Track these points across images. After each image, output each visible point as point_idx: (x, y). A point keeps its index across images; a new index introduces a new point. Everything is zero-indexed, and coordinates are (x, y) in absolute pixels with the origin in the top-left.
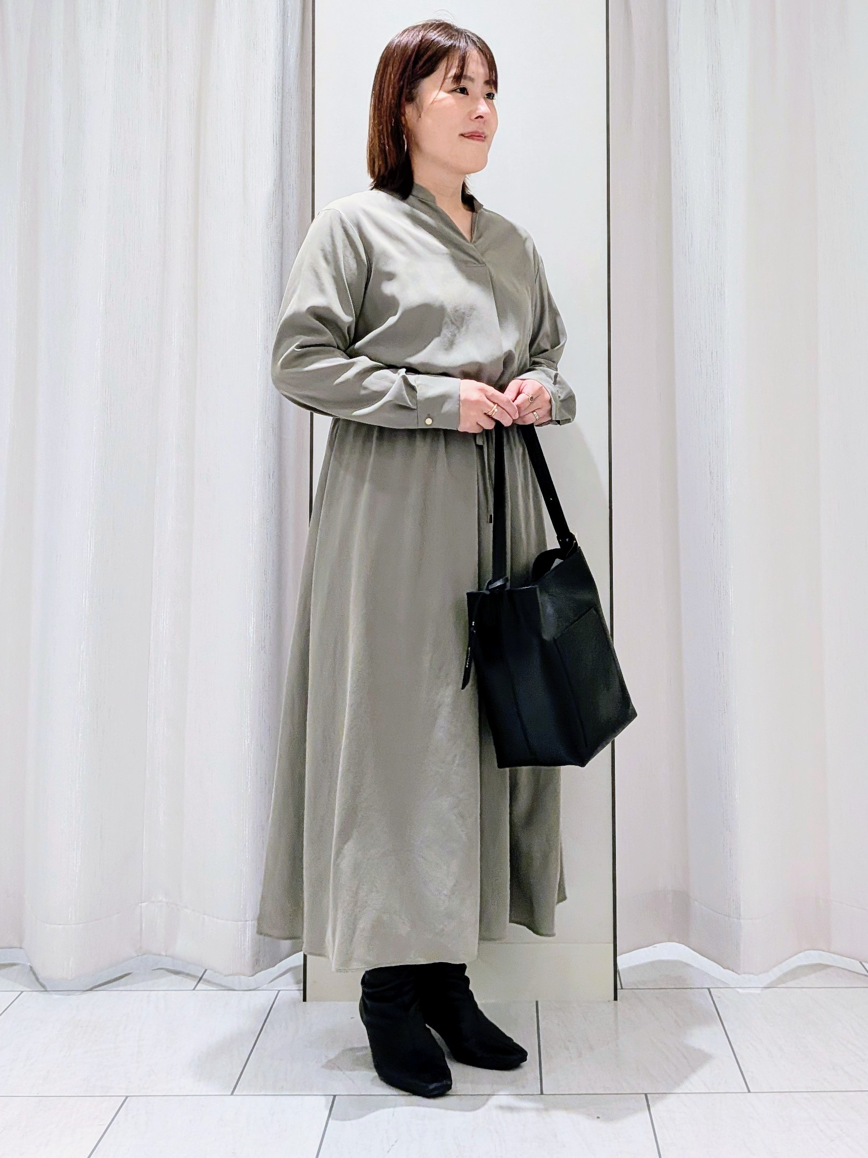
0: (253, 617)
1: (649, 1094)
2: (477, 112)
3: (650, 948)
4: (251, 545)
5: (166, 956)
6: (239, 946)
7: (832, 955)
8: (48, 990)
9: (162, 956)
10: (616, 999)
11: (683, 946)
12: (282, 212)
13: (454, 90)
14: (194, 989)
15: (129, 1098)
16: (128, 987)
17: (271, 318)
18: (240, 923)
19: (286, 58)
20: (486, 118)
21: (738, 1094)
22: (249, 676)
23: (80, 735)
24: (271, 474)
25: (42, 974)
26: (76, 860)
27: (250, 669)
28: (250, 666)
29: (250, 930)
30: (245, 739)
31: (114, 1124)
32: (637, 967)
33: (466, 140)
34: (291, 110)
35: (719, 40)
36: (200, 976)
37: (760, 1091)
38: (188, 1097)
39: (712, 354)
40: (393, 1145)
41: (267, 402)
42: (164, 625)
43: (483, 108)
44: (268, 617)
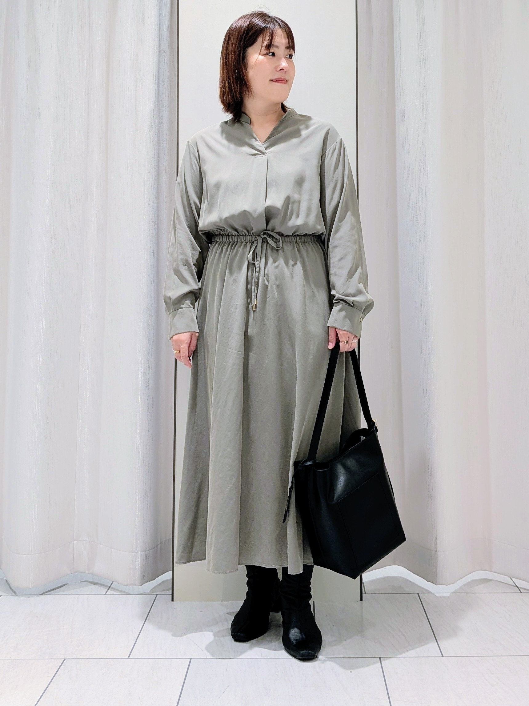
0: (141, 368)
1: (382, 657)
2: (280, 66)
3: (383, 569)
5: (89, 573)
6: (133, 568)
7: (493, 573)
8: (17, 594)
9: (87, 573)
10: (361, 600)
11: (403, 568)
12: (159, 122)
13: (267, 54)
14: (105, 594)
15: (66, 660)
16: (65, 593)
17: (152, 186)
18: (134, 553)
19: (161, 28)
20: (286, 69)
21: (436, 658)
22: (139, 403)
23: (37, 439)
24: (152, 281)
25: (13, 585)
26: (34, 515)
28: (140, 398)
29: (139, 558)
30: (136, 442)
31: (57, 676)
32: (375, 580)
33: (274, 83)
34: (165, 60)
35: (425, 17)
36: (109, 585)
37: (449, 656)
38: (102, 659)
39: (420, 208)
40: (226, 689)
41: (150, 237)
42: (87, 372)
43: (284, 64)
44: (151, 368)
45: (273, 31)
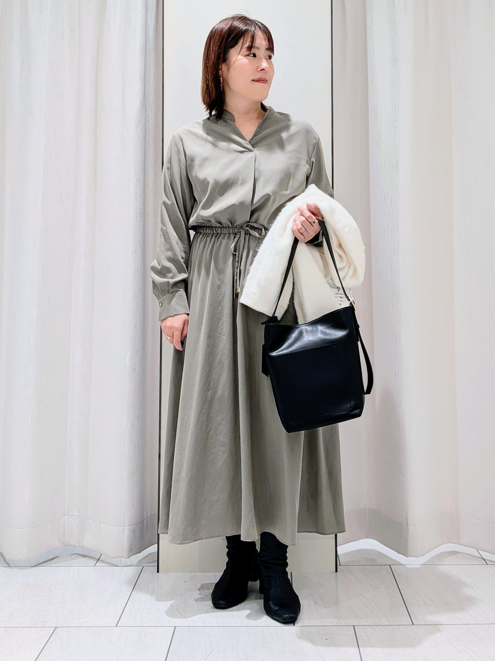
0: (129, 352)
1: (355, 626)
2: (261, 67)
3: (356, 542)
4: (127, 311)
5: (79, 547)
6: (121, 541)
7: (461, 546)
8: (11, 566)
9: (77, 546)
10: (336, 571)
11: (375, 541)
12: (145, 119)
13: (248, 55)
14: (95, 566)
15: (57, 628)
16: (57, 565)
17: (139, 180)
18: (121, 528)
19: (147, 31)
20: (266, 70)
21: (406, 626)
22: (127, 386)
23: (29, 420)
24: (139, 270)
25: (7, 557)
26: (27, 491)
27: (127, 382)
28: (127, 380)
30: (124, 422)
31: (49, 643)
32: (349, 553)
33: (255, 83)
34: (150, 61)
35: (396, 21)
36: (98, 558)
37: (419, 624)
38: (91, 627)
39: (392, 201)
40: (209, 655)
41: (137, 229)
42: (77, 356)
43: (264, 64)
44: (137, 352)
45: (254, 34)
